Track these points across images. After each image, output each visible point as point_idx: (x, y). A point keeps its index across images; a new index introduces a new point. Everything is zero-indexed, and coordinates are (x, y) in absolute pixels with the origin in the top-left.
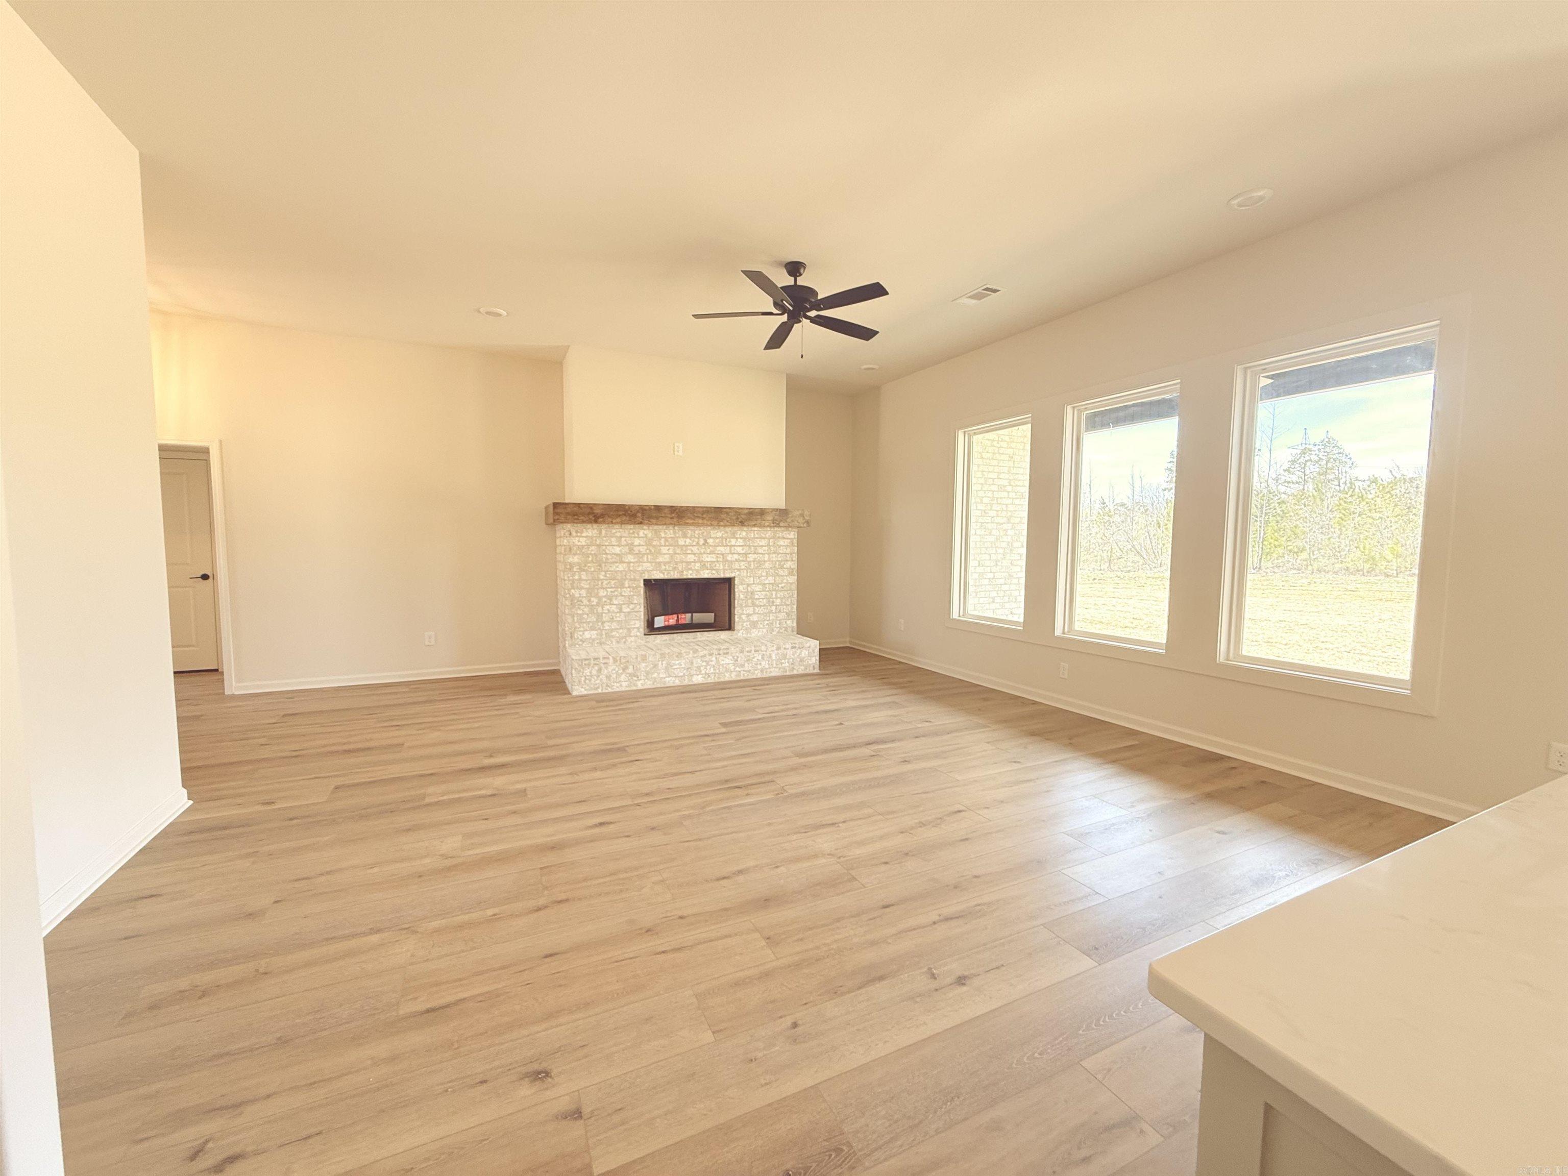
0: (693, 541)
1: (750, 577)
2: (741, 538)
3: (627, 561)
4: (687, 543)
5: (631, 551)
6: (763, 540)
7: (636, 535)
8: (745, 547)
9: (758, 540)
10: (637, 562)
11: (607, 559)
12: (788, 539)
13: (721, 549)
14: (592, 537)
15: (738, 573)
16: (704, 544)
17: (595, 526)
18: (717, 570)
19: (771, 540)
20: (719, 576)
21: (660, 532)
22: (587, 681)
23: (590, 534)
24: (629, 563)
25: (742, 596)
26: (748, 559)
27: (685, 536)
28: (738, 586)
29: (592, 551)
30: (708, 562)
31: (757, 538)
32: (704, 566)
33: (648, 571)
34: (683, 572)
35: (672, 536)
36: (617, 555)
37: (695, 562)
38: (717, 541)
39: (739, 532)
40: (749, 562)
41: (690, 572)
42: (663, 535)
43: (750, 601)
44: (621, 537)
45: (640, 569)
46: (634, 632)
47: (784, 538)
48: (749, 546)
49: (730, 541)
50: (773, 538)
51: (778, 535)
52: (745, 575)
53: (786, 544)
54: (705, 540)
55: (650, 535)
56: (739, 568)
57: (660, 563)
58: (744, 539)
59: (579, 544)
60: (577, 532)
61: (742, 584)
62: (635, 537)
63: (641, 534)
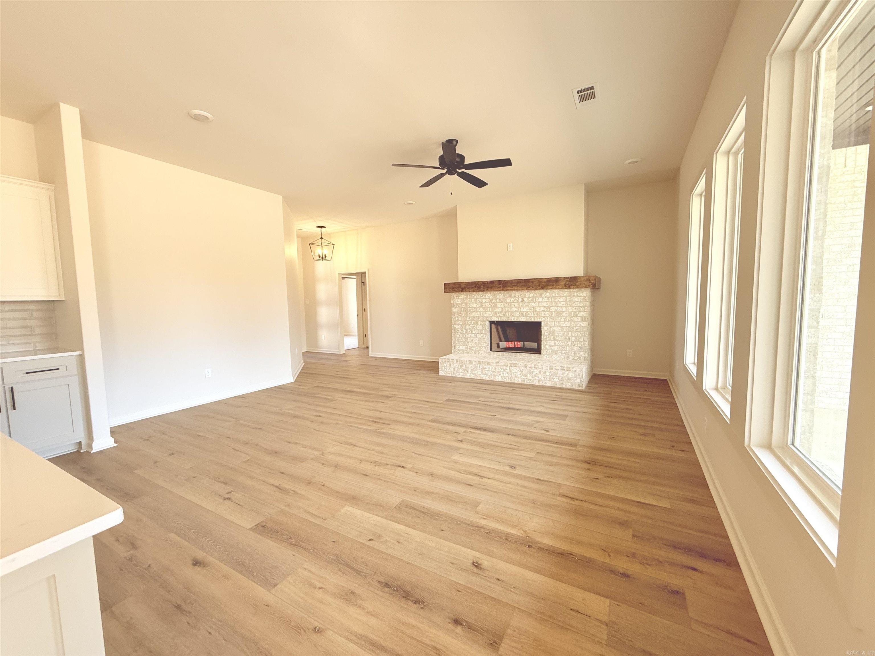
0: (515, 300)
1: (552, 321)
2: (545, 297)
3: (479, 311)
4: (512, 301)
5: (482, 306)
6: (562, 298)
7: (484, 297)
8: (549, 303)
9: (558, 298)
10: (484, 312)
11: (470, 310)
12: (581, 296)
13: (533, 304)
14: (463, 299)
15: (543, 319)
16: (522, 301)
17: (465, 293)
18: (530, 317)
19: (568, 298)
20: (531, 321)
21: (496, 295)
22: (445, 369)
23: (462, 297)
24: (480, 312)
25: (546, 334)
26: (551, 310)
27: (510, 297)
28: (544, 327)
29: (463, 306)
30: (524, 312)
31: (557, 297)
32: (521, 314)
33: (490, 317)
34: (509, 317)
35: (503, 297)
36: (475, 308)
37: (516, 312)
38: (530, 299)
39: (544, 293)
40: (551, 312)
41: (513, 318)
42: (498, 297)
43: (552, 337)
44: (477, 298)
45: (486, 315)
46: (483, 349)
47: (577, 296)
48: (552, 302)
49: (538, 299)
50: (570, 296)
51: (573, 294)
52: (549, 320)
53: (579, 300)
54: (523, 299)
55: (491, 297)
56: (544, 316)
57: (496, 312)
58: (548, 298)
59: (458, 302)
60: (457, 297)
61: (546, 326)
62: (483, 298)
63: (487, 297)
